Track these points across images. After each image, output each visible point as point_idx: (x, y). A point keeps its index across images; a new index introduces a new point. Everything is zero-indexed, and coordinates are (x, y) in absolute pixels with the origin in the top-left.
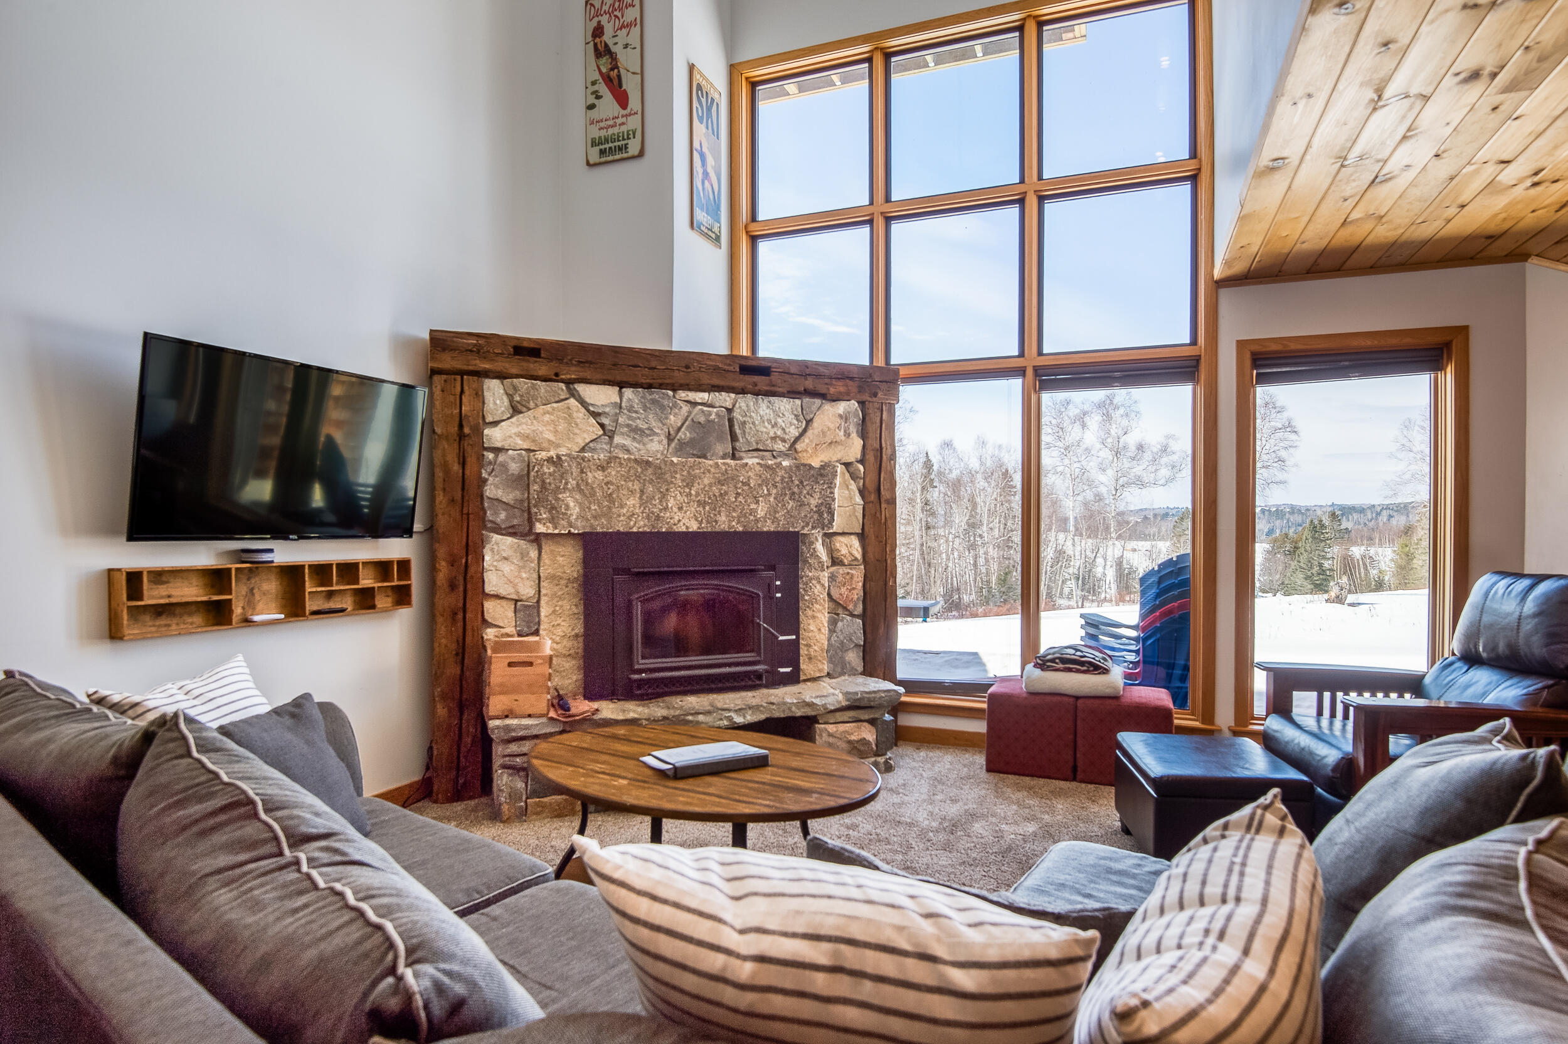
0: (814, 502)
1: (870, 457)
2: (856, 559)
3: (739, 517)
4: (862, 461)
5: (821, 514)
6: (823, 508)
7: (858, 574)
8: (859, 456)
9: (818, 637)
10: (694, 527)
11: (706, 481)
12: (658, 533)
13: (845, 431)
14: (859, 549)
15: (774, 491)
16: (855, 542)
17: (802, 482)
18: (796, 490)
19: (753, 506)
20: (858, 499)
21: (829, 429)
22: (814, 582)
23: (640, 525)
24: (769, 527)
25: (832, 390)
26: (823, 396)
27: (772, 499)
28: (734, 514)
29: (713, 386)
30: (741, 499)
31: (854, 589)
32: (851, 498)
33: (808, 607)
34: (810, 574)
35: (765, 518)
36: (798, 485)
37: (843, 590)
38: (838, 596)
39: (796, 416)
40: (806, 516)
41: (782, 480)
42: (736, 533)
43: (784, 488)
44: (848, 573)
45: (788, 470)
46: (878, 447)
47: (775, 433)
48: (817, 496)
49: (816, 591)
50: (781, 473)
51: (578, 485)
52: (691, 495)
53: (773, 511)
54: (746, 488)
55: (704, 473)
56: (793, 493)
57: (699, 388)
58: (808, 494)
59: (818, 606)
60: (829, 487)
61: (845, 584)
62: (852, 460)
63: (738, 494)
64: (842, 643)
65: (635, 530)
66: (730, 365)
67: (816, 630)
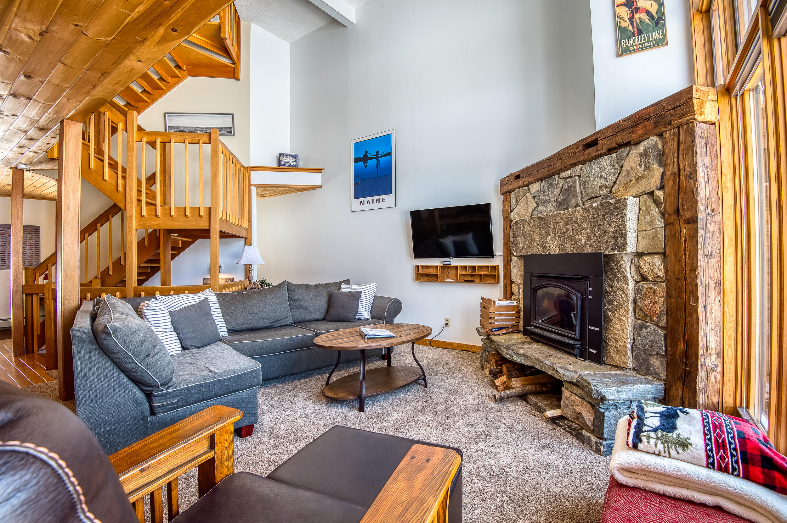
0: (611, 230)
1: (669, 182)
2: (658, 276)
3: (574, 244)
4: (662, 188)
5: (616, 238)
6: (617, 234)
7: (661, 289)
8: (659, 184)
9: (621, 335)
10: (557, 251)
11: (561, 224)
12: (546, 254)
13: (645, 166)
14: (662, 268)
15: (589, 225)
16: (657, 261)
17: (604, 216)
18: (601, 222)
19: (580, 237)
20: (659, 223)
21: (632, 168)
22: (620, 292)
23: (540, 251)
24: (588, 250)
25: (634, 136)
26: (628, 144)
27: (588, 231)
28: (572, 243)
29: (571, 165)
30: (575, 233)
31: (656, 303)
32: (652, 222)
33: (616, 310)
34: (618, 285)
35: (585, 244)
36: (602, 219)
37: (648, 302)
38: (643, 307)
39: (614, 166)
40: (607, 241)
41: (593, 217)
42: (573, 254)
43: (595, 222)
44: (651, 288)
45: (596, 209)
46: (676, 170)
47: (601, 183)
48: (613, 225)
49: (621, 299)
50: (592, 211)
51: (523, 233)
52: (555, 233)
53: (589, 238)
54: (576, 225)
55: (560, 219)
56: (599, 225)
57: (567, 169)
58: (608, 224)
59: (623, 312)
60: (622, 217)
61: (648, 297)
62: (653, 188)
63: (573, 229)
64: (645, 347)
65: (538, 253)
66: (577, 148)
67: (620, 329)
